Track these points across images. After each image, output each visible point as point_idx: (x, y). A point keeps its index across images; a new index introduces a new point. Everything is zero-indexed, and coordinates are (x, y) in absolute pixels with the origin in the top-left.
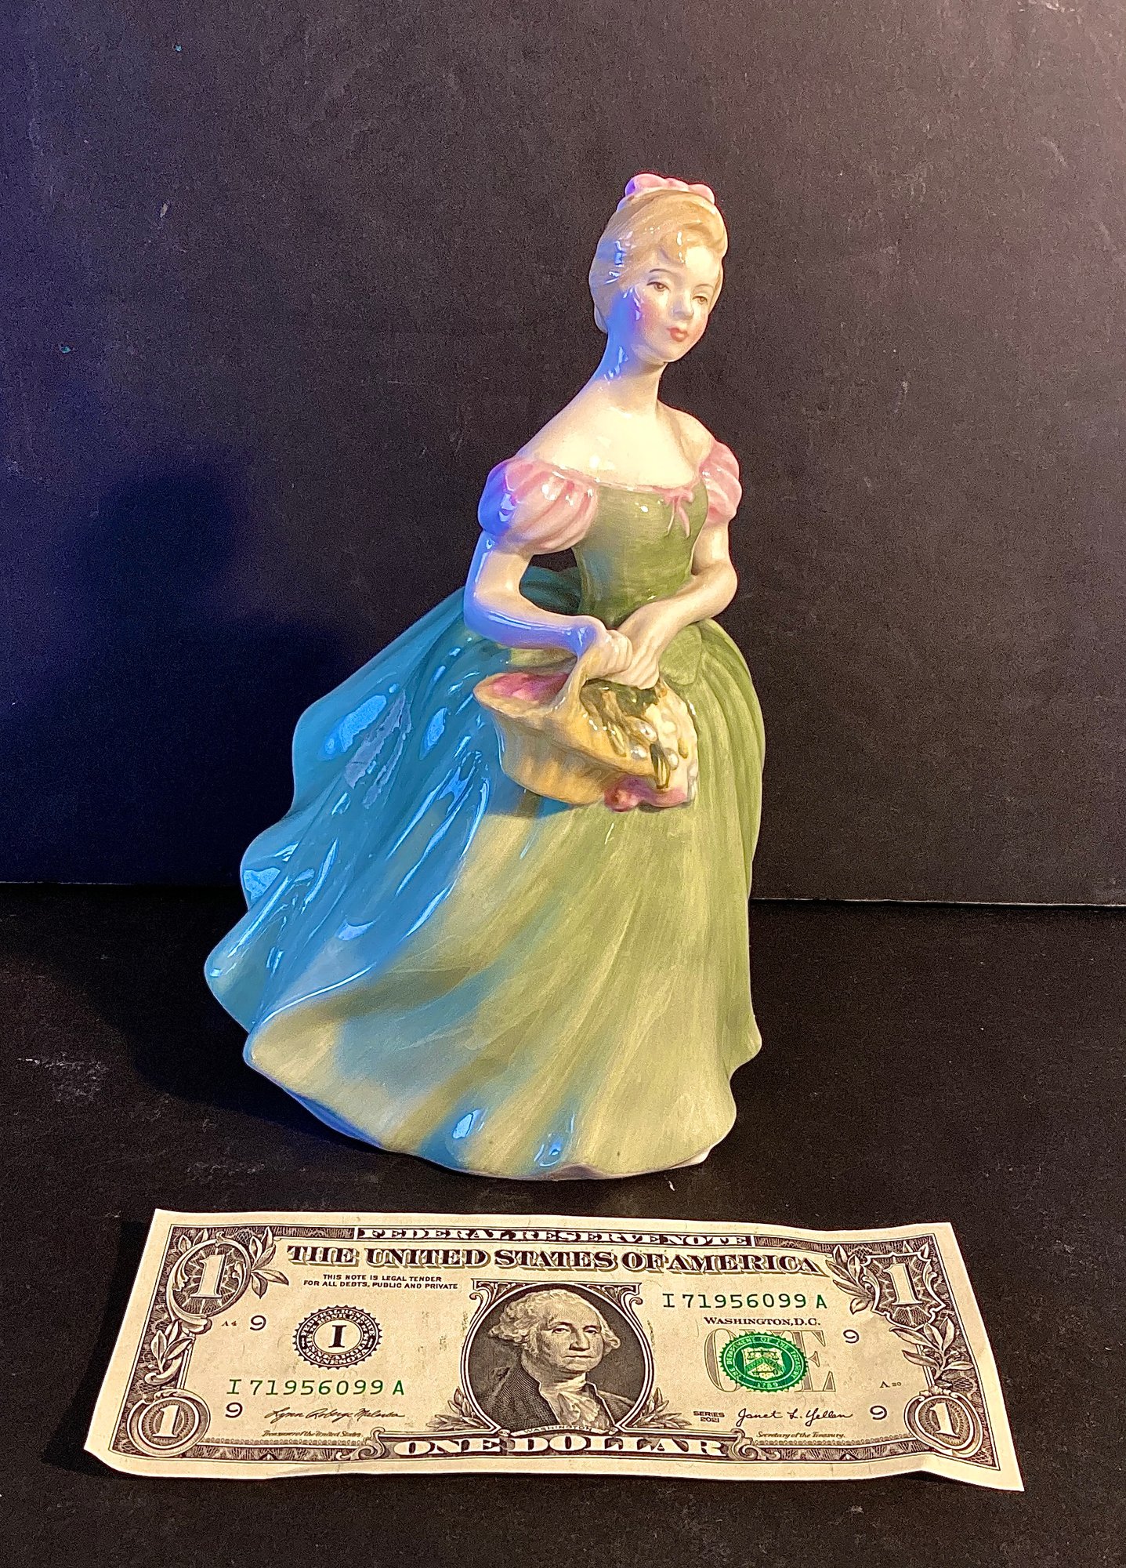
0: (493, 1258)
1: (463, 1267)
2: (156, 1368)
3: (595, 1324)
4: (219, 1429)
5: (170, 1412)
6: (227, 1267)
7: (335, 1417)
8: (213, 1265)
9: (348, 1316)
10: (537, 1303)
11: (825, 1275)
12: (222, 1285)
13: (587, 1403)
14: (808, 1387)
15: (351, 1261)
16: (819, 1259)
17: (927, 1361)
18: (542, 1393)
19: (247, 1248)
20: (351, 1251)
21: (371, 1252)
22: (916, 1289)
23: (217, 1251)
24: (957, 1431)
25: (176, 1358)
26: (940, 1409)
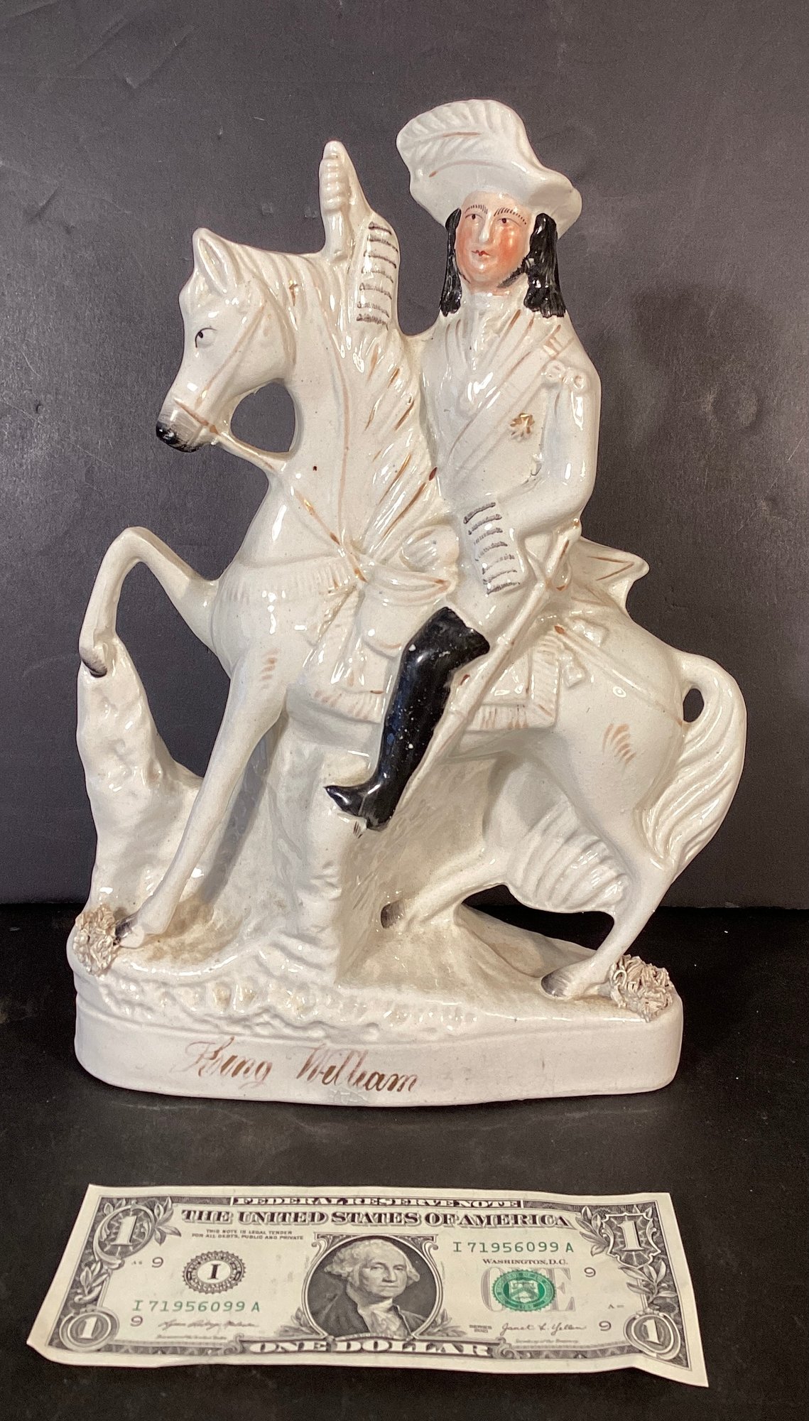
0: (330, 1217)
1: (308, 1224)
2: (83, 1293)
3: (402, 1263)
4: (126, 1333)
5: (91, 1322)
6: (138, 1225)
7: (209, 1326)
8: (128, 1223)
9: (222, 1258)
10: (361, 1249)
11: (575, 1229)
12: (134, 1237)
13: (393, 1319)
14: (555, 1308)
15: (227, 1220)
16: (570, 1217)
17: (644, 1291)
18: (360, 1311)
19: (153, 1211)
20: (228, 1213)
21: (242, 1214)
22: (641, 1239)
23: (131, 1213)
24: (662, 1339)
25: (98, 1285)
26: (650, 1325)
